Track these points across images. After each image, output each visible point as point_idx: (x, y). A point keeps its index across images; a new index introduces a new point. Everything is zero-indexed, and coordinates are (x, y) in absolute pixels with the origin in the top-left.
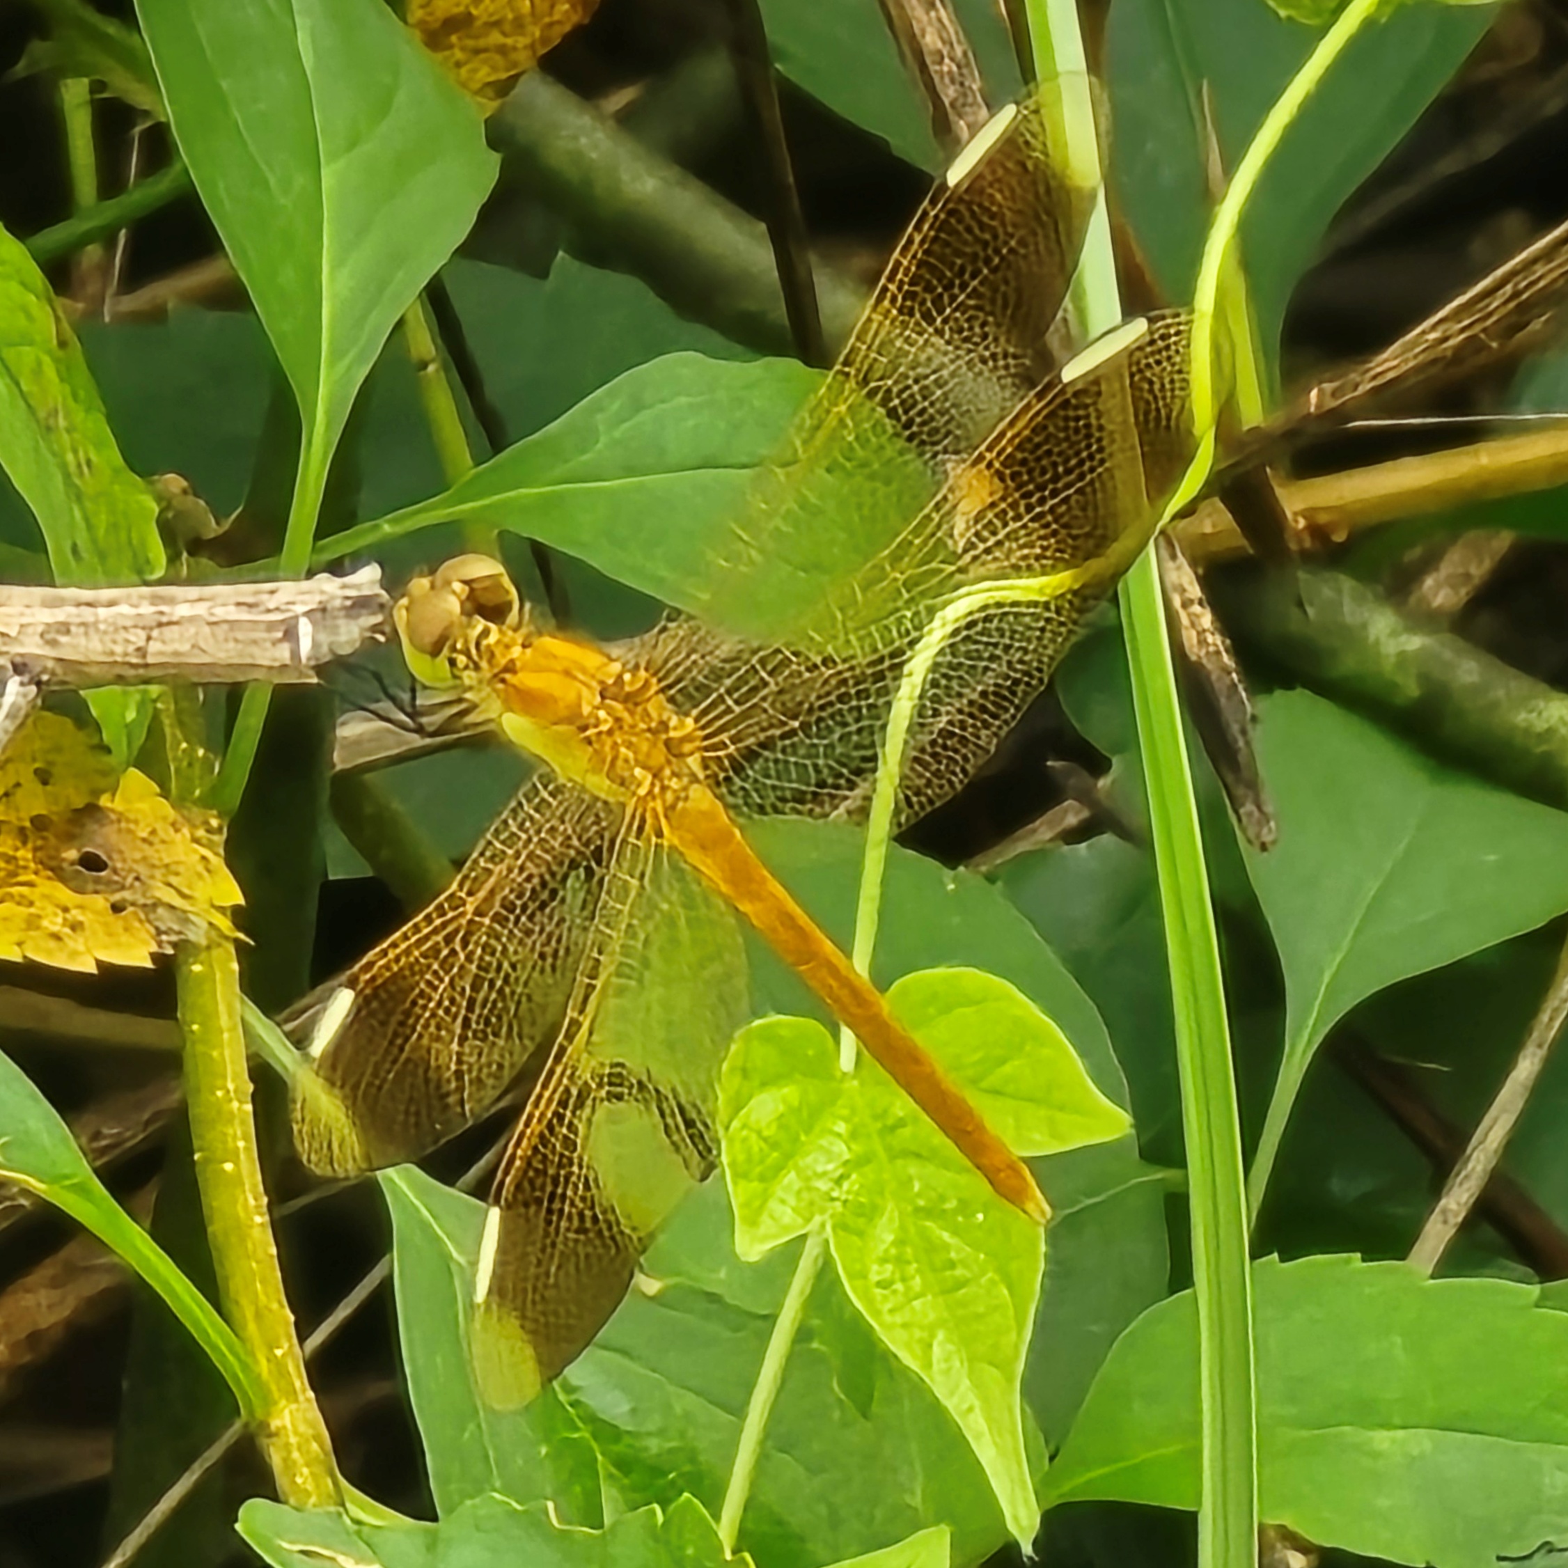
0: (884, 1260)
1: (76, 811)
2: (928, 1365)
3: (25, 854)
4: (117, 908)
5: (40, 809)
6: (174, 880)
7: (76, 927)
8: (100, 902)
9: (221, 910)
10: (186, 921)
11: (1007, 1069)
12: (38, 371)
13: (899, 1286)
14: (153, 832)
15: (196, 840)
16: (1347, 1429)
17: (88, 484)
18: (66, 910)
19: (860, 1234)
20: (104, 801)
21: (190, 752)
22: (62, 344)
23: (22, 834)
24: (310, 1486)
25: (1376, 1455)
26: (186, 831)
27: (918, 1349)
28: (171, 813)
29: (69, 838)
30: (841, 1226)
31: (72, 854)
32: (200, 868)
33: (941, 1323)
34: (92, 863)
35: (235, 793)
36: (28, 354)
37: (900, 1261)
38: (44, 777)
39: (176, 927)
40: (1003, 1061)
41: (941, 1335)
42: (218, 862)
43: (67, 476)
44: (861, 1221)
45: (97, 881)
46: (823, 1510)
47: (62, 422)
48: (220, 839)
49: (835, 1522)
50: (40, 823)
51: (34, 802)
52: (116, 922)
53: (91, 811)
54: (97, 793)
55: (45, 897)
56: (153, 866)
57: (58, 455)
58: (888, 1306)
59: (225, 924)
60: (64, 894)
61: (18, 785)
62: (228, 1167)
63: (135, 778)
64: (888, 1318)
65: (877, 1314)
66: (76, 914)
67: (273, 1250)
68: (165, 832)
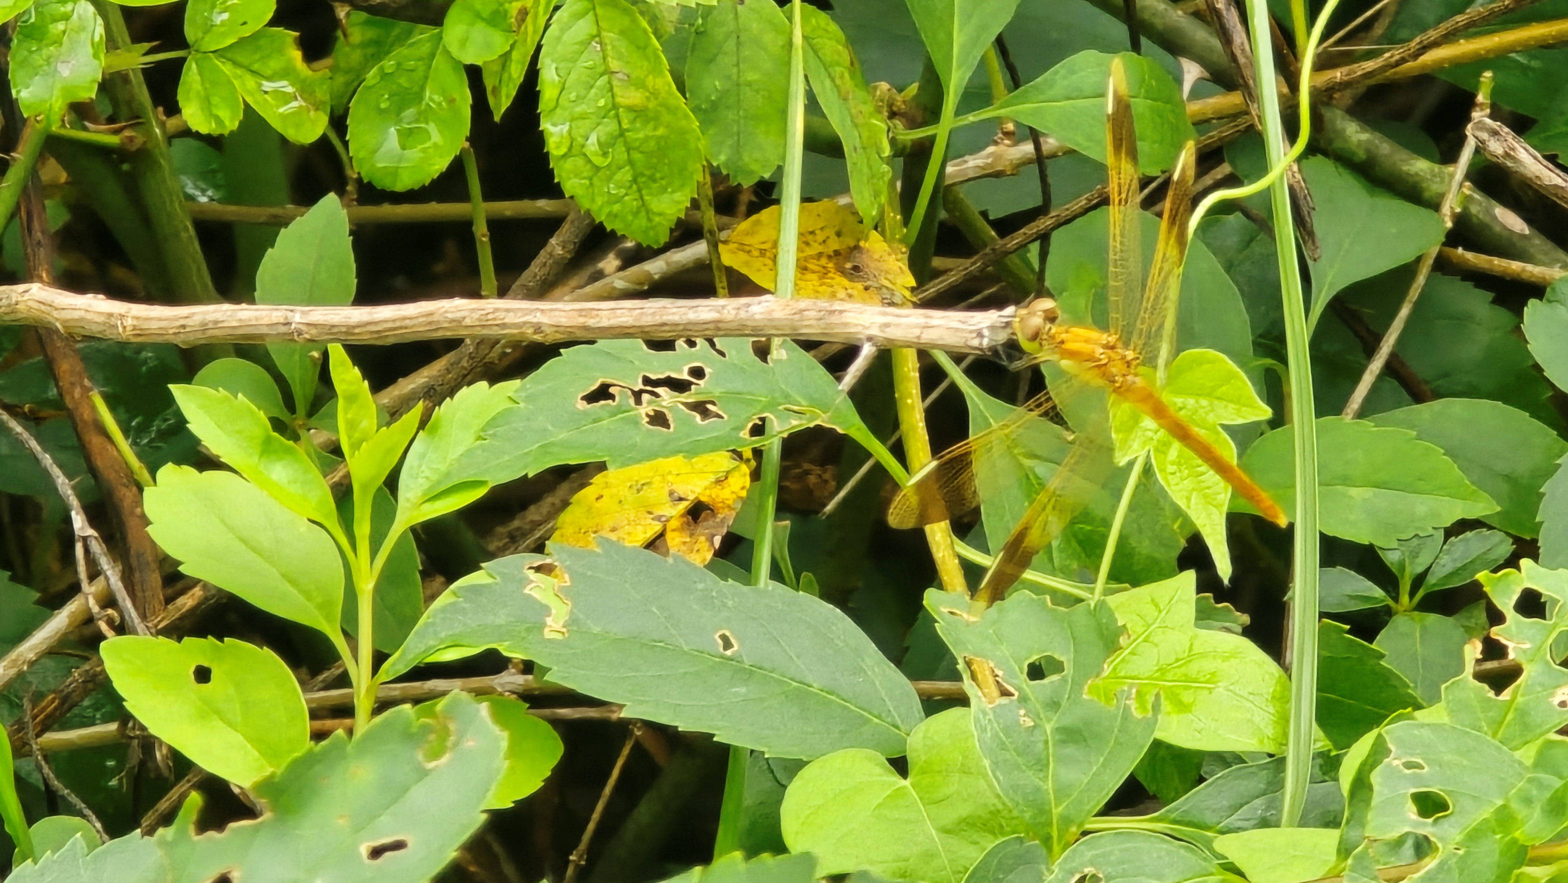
0: (1173, 463)
1: (849, 248)
2: (1189, 507)
3: (830, 265)
4: (866, 288)
5: (837, 247)
6: (890, 277)
7: (850, 296)
8: (860, 286)
9: (907, 288)
10: (893, 294)
11: (1224, 388)
12: (842, 77)
13: (1178, 474)
14: (881, 257)
15: (898, 260)
16: (1339, 487)
17: (860, 120)
18: (846, 289)
19: (1164, 453)
20: (862, 244)
21: (895, 217)
22: (852, 64)
23: (829, 257)
24: (942, 541)
25: (1350, 497)
26: (894, 256)
27: (1185, 500)
28: (887, 249)
29: (848, 259)
30: (1157, 450)
31: (848, 265)
32: (899, 271)
33: (1193, 490)
34: (856, 268)
35: (913, 239)
36: (838, 69)
37: (1179, 464)
38: (839, 234)
39: (889, 297)
40: (1222, 385)
41: (1194, 494)
42: (906, 268)
43: (852, 117)
44: (1165, 448)
45: (858, 277)
46: (1135, 526)
47: (850, 97)
48: (906, 256)
49: (1140, 531)
50: (837, 253)
51: (834, 245)
52: (866, 295)
53: (857, 248)
54: (858, 241)
55: (839, 284)
56: (882, 271)
57: (849, 110)
58: (1174, 482)
59: (907, 294)
60: (845, 282)
61: (828, 237)
62: (909, 401)
63: (874, 235)
64: (1173, 488)
65: (1169, 485)
66: (850, 291)
67: (927, 438)
68: (886, 257)
